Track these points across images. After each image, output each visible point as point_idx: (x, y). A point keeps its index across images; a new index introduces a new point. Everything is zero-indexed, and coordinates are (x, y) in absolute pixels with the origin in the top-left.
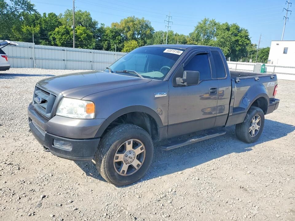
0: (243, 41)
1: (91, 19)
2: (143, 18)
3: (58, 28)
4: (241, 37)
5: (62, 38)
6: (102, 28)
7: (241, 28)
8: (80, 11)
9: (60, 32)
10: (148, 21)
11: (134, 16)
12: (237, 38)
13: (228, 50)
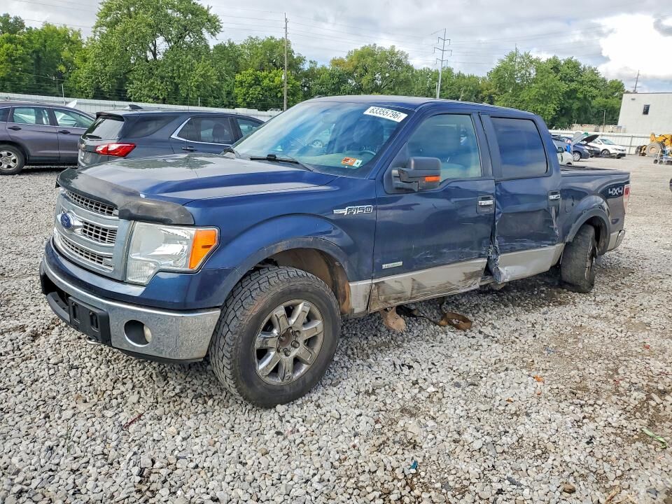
0: (585, 92)
1: (290, 52)
2: (393, 47)
3: (241, 74)
4: (582, 83)
5: (248, 92)
6: (312, 70)
7: (582, 66)
8: (272, 38)
9: (244, 82)
10: (402, 53)
11: (375, 45)
12: (573, 85)
13: (555, 110)
